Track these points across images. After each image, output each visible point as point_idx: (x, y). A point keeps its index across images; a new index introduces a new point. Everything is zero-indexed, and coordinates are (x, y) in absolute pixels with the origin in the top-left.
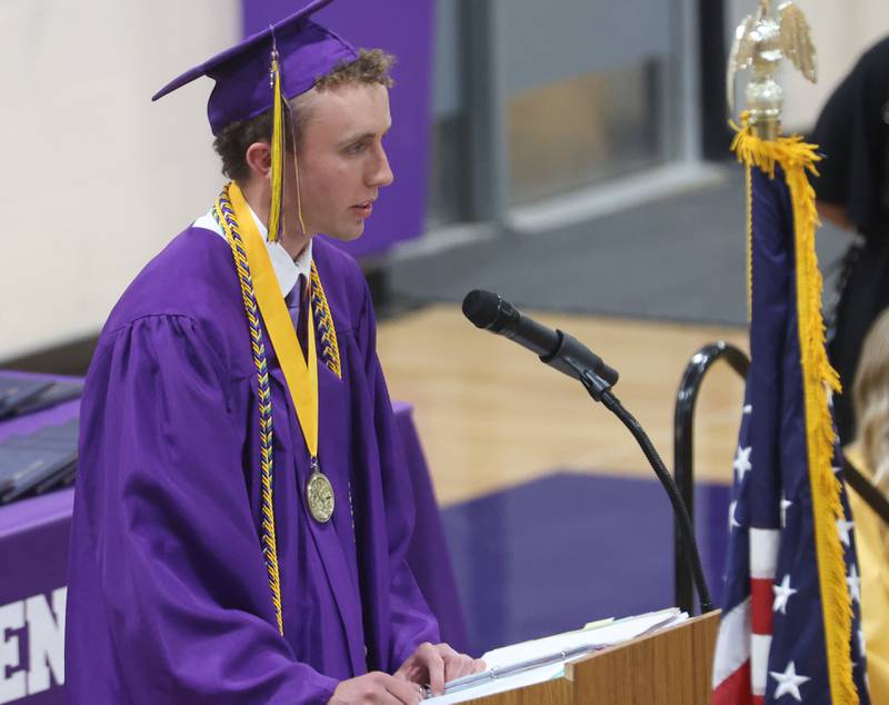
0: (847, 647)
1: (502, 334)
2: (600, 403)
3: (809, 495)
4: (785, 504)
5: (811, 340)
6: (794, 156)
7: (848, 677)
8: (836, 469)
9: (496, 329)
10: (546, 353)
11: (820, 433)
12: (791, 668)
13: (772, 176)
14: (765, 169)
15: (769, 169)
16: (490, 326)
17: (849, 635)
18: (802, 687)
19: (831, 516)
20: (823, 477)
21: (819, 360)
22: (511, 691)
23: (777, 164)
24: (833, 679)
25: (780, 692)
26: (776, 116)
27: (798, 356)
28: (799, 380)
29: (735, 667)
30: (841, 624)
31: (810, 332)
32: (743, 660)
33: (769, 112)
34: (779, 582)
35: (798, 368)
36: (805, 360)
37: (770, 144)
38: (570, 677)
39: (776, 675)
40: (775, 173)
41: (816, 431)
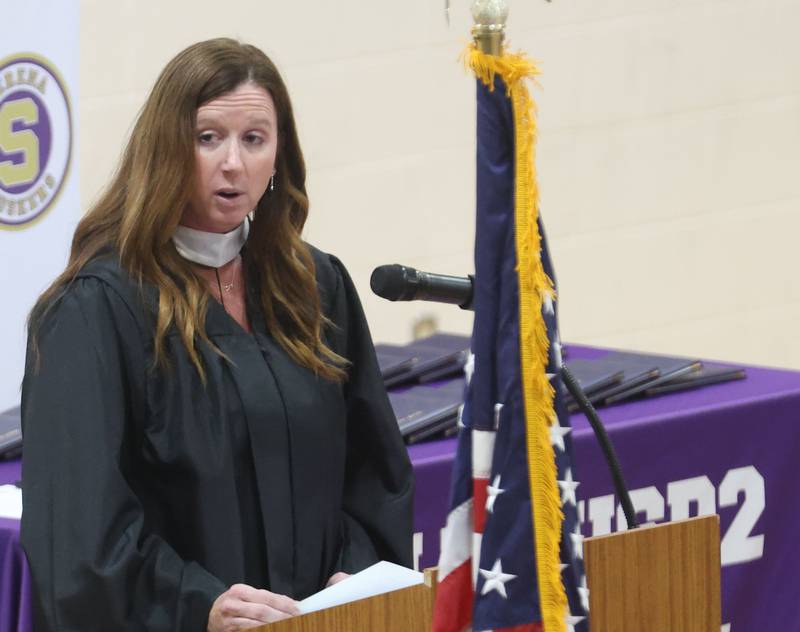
0: (556, 548)
3: (520, 398)
4: (499, 406)
5: (527, 248)
6: (514, 69)
7: (556, 578)
8: (550, 376)
11: (534, 338)
12: (498, 566)
13: (492, 89)
14: (485, 82)
15: (489, 82)
17: (559, 536)
18: (507, 584)
19: (544, 421)
20: (535, 381)
21: (534, 267)
22: (379, 596)
23: (498, 77)
24: (542, 579)
25: (487, 588)
26: (500, 31)
27: (515, 263)
28: (516, 288)
29: (457, 564)
30: (552, 527)
31: (526, 241)
32: (466, 558)
33: (492, 27)
34: (490, 482)
35: (514, 276)
36: (521, 268)
37: (492, 58)
39: (484, 572)
40: (495, 86)
41: (529, 337)
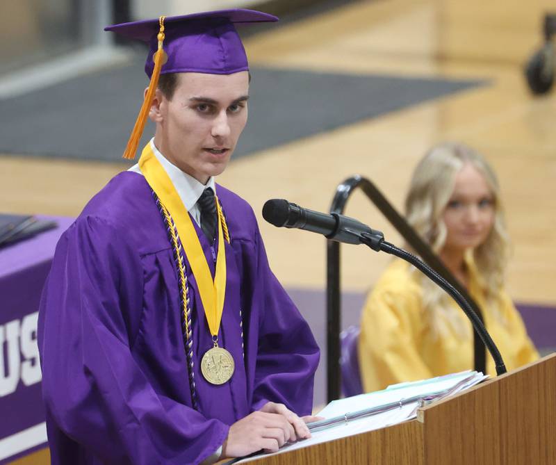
1: (296, 227)
2: (381, 251)
9: (290, 225)
10: (329, 232)
16: (285, 224)
22: (376, 431)
38: (421, 420)
